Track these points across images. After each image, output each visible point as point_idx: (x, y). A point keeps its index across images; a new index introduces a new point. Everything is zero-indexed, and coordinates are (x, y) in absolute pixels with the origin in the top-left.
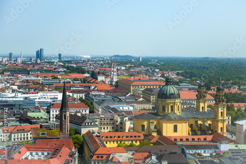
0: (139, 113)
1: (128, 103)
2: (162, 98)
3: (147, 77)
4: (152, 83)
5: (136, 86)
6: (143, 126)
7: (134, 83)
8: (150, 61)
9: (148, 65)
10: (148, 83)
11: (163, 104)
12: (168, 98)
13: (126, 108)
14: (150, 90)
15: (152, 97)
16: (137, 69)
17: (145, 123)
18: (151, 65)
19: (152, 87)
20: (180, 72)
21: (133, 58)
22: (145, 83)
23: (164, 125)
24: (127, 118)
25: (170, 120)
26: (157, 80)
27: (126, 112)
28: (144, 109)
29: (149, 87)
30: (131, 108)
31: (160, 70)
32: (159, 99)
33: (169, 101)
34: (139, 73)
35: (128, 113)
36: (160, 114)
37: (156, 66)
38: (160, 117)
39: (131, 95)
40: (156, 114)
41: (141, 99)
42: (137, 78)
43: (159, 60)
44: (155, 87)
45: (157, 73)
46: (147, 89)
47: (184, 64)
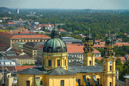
0: (22, 69)
1: (9, 58)
2: (48, 51)
3: (27, 31)
4: (33, 37)
5: (16, 40)
6: (28, 82)
7: (14, 37)
8: (29, 14)
9: (26, 18)
10: (29, 37)
11: (50, 58)
12: (55, 52)
13: (8, 63)
14: (32, 44)
15: (33, 51)
16: (15, 22)
17: (31, 79)
18: (30, 18)
19: (33, 41)
20: (61, 24)
21: (10, 10)
22: (25, 37)
23: (51, 81)
24: (10, 74)
25: (56, 75)
26: (37, 33)
27: (8, 67)
28: (26, 64)
29: (30, 41)
30: (14, 64)
31: (40, 23)
32: (46, 53)
33: (55, 55)
34: (17, 26)
35: (11, 68)
36: (46, 69)
37: (35, 19)
38: (45, 72)
39: (12, 50)
40: (42, 69)
41: (23, 54)
42: (17, 31)
43: (38, 12)
44: (36, 41)
45: (37, 26)
46: (28, 43)
47: (64, 16)
